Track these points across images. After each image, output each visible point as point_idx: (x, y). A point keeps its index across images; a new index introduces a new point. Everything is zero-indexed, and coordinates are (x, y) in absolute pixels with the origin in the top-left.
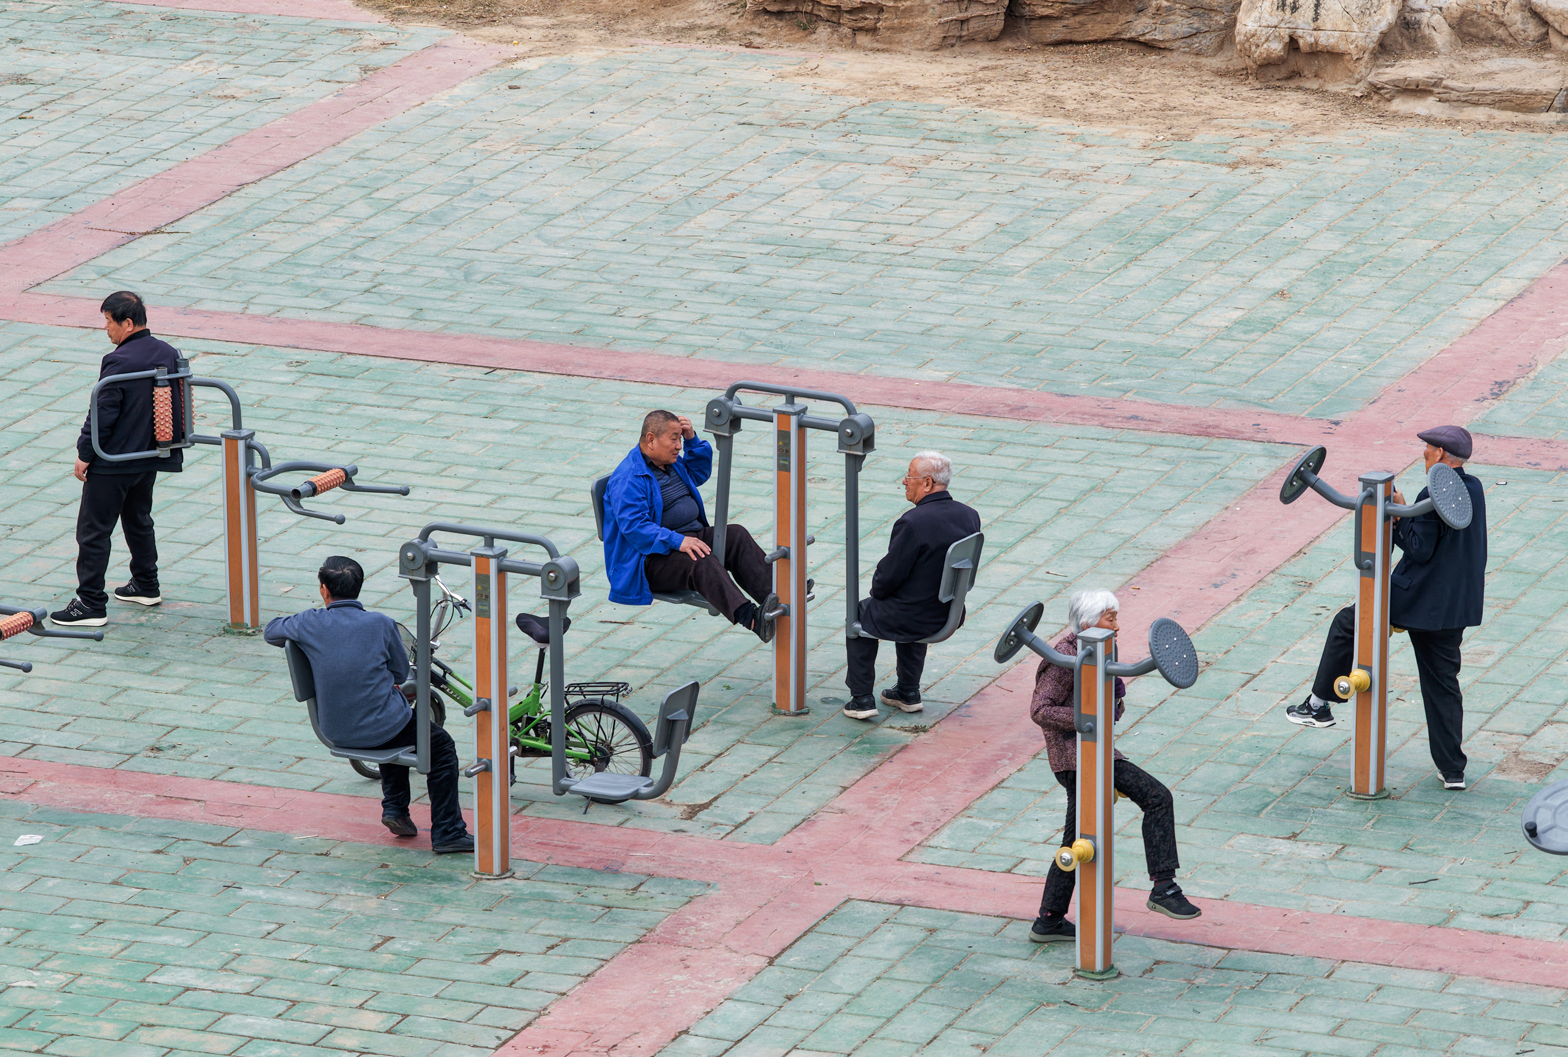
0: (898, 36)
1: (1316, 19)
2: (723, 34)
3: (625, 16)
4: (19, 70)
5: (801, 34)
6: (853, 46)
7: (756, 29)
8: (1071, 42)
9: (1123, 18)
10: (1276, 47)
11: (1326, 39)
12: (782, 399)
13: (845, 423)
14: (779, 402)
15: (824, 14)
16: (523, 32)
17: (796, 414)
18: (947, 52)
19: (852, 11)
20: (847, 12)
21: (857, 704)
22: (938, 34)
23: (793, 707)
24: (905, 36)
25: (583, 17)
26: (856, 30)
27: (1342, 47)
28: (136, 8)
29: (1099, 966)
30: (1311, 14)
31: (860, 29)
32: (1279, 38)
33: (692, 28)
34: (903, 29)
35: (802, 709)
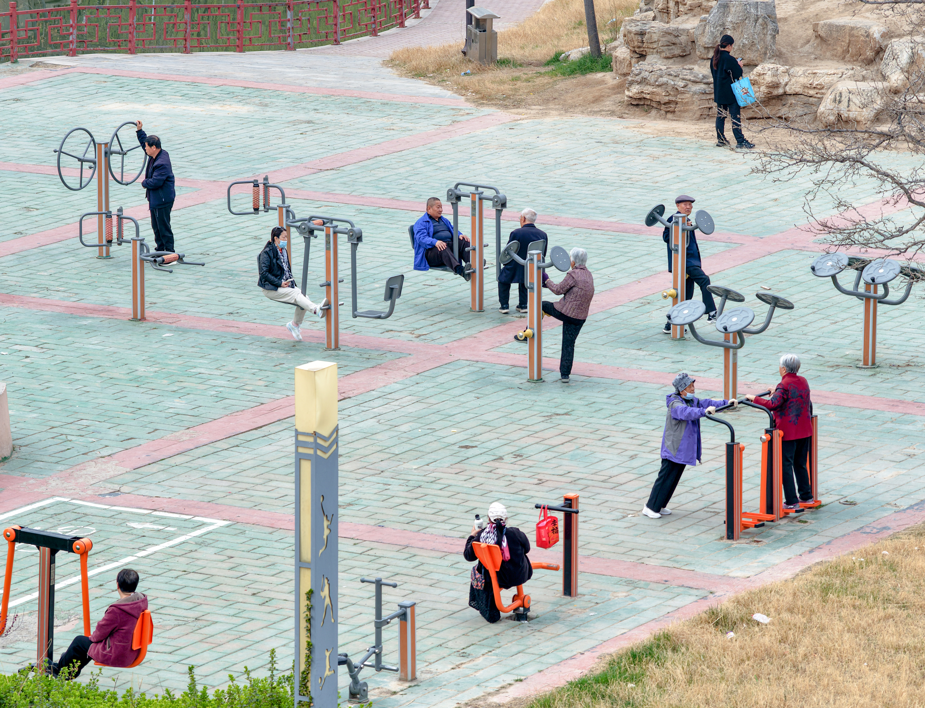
0: (683, 114)
1: (848, 106)
2: (612, 113)
3: (576, 106)
4: (311, 119)
5: (645, 113)
6: (665, 118)
7: (627, 112)
8: (755, 118)
9: (777, 108)
10: (832, 118)
11: (852, 115)
12: (474, 188)
13: (495, 197)
14: (473, 189)
15: (655, 105)
16: (529, 111)
17: (479, 194)
18: (702, 121)
19: (665, 104)
20: (664, 104)
21: (503, 308)
22: (699, 113)
23: (477, 309)
24: (686, 114)
25: (557, 107)
26: (667, 112)
27: (859, 118)
28: (372, 100)
29: (535, 378)
30: (846, 104)
31: (668, 111)
32: (833, 114)
33: (600, 111)
34: (685, 111)
35: (481, 310)
